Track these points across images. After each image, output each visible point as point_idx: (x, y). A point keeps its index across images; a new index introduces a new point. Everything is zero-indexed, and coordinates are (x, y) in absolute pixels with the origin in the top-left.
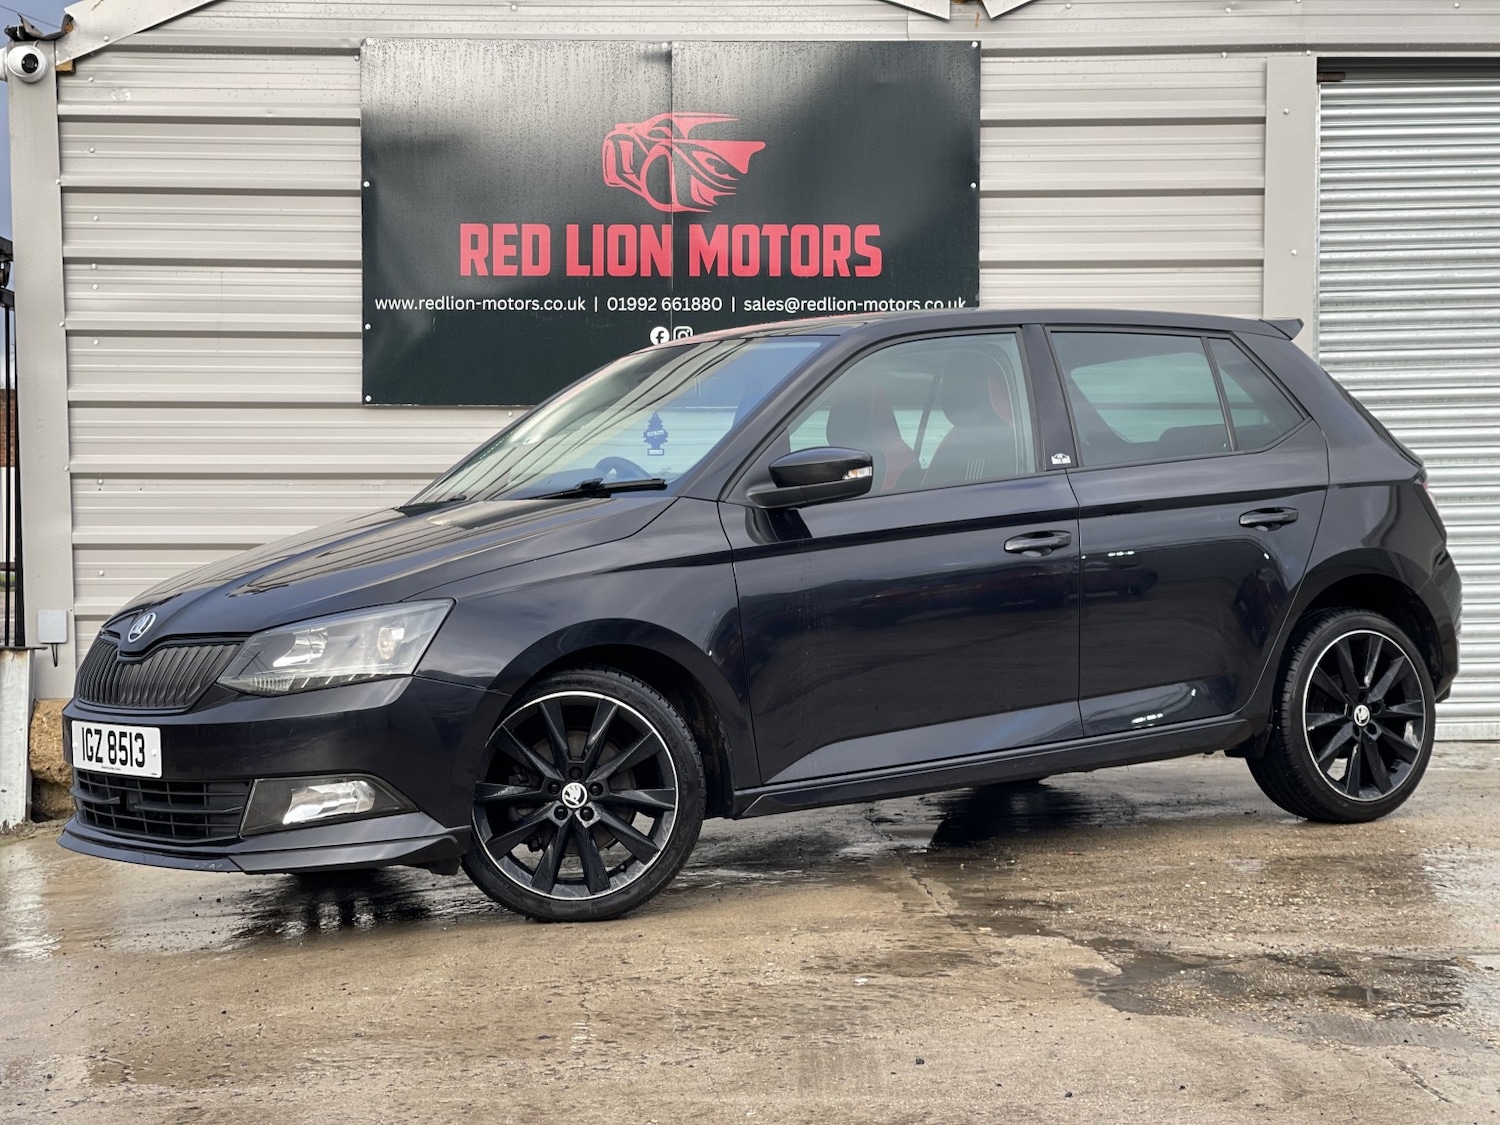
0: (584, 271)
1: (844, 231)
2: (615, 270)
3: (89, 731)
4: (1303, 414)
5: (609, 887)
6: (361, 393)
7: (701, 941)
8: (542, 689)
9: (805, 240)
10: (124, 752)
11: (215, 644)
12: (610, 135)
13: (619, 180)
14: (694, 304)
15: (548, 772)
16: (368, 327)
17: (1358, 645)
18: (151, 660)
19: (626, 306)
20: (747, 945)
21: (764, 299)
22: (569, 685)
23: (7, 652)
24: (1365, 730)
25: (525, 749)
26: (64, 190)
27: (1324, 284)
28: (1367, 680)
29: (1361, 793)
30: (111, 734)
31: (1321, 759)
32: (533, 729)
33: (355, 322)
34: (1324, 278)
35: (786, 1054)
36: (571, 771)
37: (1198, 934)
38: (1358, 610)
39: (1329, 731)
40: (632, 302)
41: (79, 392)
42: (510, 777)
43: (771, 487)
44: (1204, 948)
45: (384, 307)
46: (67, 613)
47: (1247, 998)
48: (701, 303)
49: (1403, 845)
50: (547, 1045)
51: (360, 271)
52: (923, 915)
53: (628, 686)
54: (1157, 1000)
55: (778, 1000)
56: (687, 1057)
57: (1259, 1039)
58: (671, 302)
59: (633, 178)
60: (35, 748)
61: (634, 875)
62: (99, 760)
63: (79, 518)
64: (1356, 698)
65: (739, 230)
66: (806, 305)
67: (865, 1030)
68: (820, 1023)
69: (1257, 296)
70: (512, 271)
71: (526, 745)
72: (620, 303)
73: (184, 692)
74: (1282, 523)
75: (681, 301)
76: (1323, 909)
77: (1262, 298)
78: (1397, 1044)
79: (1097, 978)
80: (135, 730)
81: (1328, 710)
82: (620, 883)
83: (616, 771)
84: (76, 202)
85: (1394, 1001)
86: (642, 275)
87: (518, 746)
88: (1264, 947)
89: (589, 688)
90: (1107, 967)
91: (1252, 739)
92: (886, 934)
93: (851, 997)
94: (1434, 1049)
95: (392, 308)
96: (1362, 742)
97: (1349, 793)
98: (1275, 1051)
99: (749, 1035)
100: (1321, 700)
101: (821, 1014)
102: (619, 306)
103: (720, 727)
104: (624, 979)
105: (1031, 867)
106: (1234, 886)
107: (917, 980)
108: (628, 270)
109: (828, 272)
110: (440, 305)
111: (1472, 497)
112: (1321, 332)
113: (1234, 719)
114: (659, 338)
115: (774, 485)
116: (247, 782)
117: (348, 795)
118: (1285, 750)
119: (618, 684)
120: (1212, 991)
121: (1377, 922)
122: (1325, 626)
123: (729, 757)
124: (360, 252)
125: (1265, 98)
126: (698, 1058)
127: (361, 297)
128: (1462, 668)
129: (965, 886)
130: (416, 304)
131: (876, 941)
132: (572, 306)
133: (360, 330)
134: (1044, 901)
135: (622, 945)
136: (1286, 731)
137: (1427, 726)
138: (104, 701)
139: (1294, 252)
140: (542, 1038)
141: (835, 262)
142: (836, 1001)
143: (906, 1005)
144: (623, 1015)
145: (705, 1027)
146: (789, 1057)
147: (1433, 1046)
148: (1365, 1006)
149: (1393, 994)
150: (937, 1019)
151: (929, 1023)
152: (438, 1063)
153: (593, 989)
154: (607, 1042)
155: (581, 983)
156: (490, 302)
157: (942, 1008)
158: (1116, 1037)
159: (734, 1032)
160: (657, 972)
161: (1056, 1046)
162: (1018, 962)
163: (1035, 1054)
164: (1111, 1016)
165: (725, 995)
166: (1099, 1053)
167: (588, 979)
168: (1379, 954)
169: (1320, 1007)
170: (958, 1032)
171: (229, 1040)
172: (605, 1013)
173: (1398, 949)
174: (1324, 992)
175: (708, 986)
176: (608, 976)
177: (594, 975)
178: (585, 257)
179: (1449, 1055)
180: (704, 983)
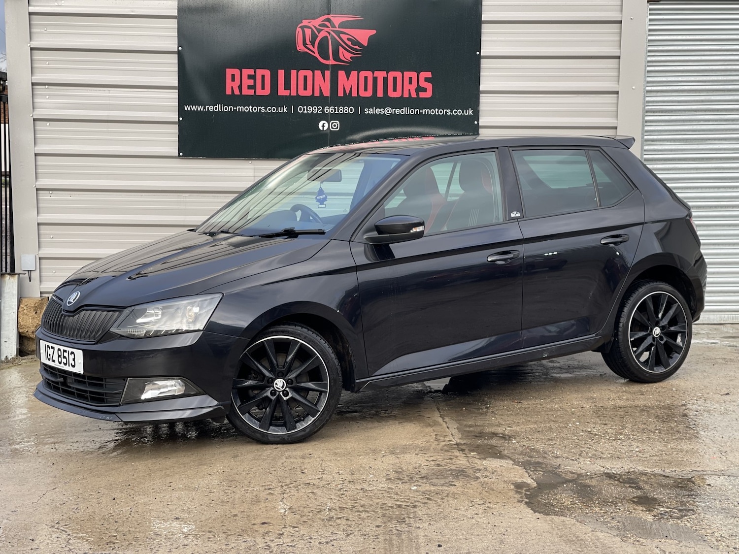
0: (287, 93)
1: (414, 75)
2: (302, 93)
3: (48, 346)
4: (633, 186)
5: (296, 428)
6: (177, 151)
7: (339, 459)
8: (265, 335)
9: (395, 79)
10: (65, 359)
11: (109, 311)
12: (300, 26)
13: (305, 48)
14: (341, 110)
15: (267, 374)
16: (181, 119)
17: (656, 299)
18: (78, 315)
19: (307, 110)
20: (360, 462)
21: (374, 108)
22: (278, 333)
23: (7, 275)
24: (658, 339)
25: (256, 363)
26: (32, 49)
27: (648, 102)
28: (660, 315)
29: (655, 368)
30: (59, 350)
31: (636, 354)
32: (260, 353)
33: (174, 116)
34: (648, 99)
35: (378, 538)
36: (278, 373)
37: (573, 459)
38: (657, 282)
39: (641, 340)
40: (310, 108)
41: (40, 148)
42: (249, 376)
43: (375, 234)
44: (575, 469)
45: (189, 109)
46: (35, 256)
47: (594, 503)
48: (344, 110)
49: (674, 399)
50: (266, 528)
51: (177, 91)
52: (444, 443)
53: (305, 333)
54: (552, 505)
55: (374, 500)
56: (331, 539)
57: (599, 534)
58: (329, 109)
59: (311, 47)
60: (21, 321)
61: (307, 422)
62: (54, 361)
63: (41, 210)
64: (654, 324)
65: (363, 74)
66: (395, 111)
67: (415, 521)
68: (394, 516)
69: (615, 109)
70: (251, 92)
71: (257, 361)
72: (304, 109)
73: (94, 333)
74: (621, 242)
75: (334, 108)
76: (633, 443)
77: (618, 110)
78: (662, 538)
79: (525, 489)
80: (71, 350)
81: (640, 331)
82: (301, 426)
83: (300, 373)
84: (38, 55)
85: (663, 507)
86: (315, 95)
87: (252, 360)
88: (604, 469)
89: (287, 334)
90: (529, 481)
91: (604, 345)
92: (426, 456)
93: (409, 499)
94: (680, 542)
95: (193, 110)
96: (656, 345)
97: (649, 369)
98: (605, 542)
99: (361, 524)
100: (638, 325)
101: (395, 510)
102: (304, 110)
103: (349, 351)
104: (303, 484)
105: (496, 410)
106: (592, 426)
107: (440, 488)
108: (308, 93)
109: (406, 95)
110: (216, 109)
111: (716, 207)
112: (646, 126)
113: (594, 337)
114: (323, 126)
115: (376, 233)
116: (125, 379)
117: (172, 386)
118: (619, 350)
119: (302, 332)
120: (578, 498)
121: (658, 452)
122: (640, 290)
123: (354, 364)
124: (177, 81)
125: (622, 11)
126: (336, 539)
127: (177, 104)
128: (706, 308)
129: (465, 423)
130: (205, 108)
131: (422, 461)
132: (281, 110)
133: (177, 120)
134: (502, 434)
135: (301, 460)
136: (620, 341)
137: (688, 336)
138: (55, 333)
139: (634, 87)
140: (264, 523)
141: (409, 90)
142: (402, 502)
143: (435, 505)
144: (301, 509)
145: (340, 518)
146: (379, 540)
147: (679, 539)
148: (649, 510)
149: (663, 502)
150: (448, 515)
151: (445, 517)
152: (215, 539)
153: (288, 491)
154: (294, 527)
155: (282, 486)
156: (240, 108)
157: (451, 507)
158: (532, 530)
159: (354, 522)
160: (318, 480)
161: (504, 536)
162: (488, 476)
163: (494, 541)
164: (530, 516)
165: (350, 496)
166: (523, 542)
167: (285, 484)
168: (658, 474)
169: (628, 511)
170: (458, 525)
171: (117, 517)
172: (293, 507)
173: (667, 470)
174: (631, 500)
175: (342, 490)
176: (295, 482)
177: (288, 481)
178: (287, 86)
179: (686, 546)
180: (340, 488)
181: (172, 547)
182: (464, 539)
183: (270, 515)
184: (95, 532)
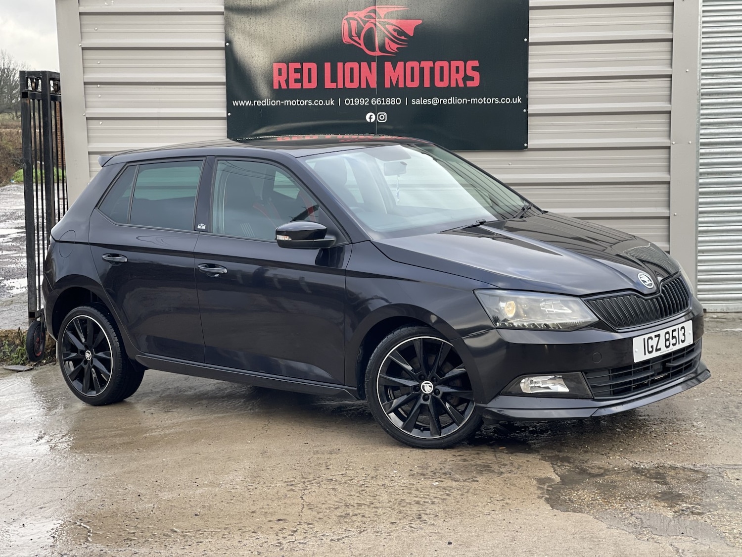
0: (333, 86)
1: (461, 64)
2: (349, 85)
9: (442, 69)
12: (345, 18)
13: (351, 41)
14: (387, 101)
16: (229, 114)
19: (354, 103)
21: (421, 98)
26: (83, 49)
27: (703, 85)
33: (223, 112)
34: (703, 82)
40: (357, 101)
41: (93, 147)
45: (237, 105)
47: (616, 499)
48: (391, 101)
50: (281, 525)
51: (225, 87)
54: (572, 501)
55: (394, 496)
56: (343, 536)
57: (614, 531)
58: (376, 100)
59: (357, 39)
65: (409, 64)
66: (442, 101)
67: (430, 517)
68: (411, 513)
69: (668, 93)
70: (298, 86)
72: (351, 101)
75: (381, 100)
77: (671, 94)
78: (678, 535)
79: (547, 484)
84: (89, 55)
86: (362, 87)
88: (633, 463)
90: (554, 477)
94: (696, 539)
95: (241, 105)
98: (619, 539)
99: (375, 521)
101: (412, 506)
102: (351, 103)
104: (325, 480)
107: (462, 484)
108: (355, 85)
109: (453, 85)
110: (264, 103)
112: (701, 109)
114: (370, 118)
120: (599, 494)
124: (225, 77)
126: (348, 537)
127: (226, 99)
130: (252, 103)
132: (328, 103)
133: (226, 116)
135: (328, 456)
139: (688, 70)
140: (279, 520)
141: (457, 79)
142: (421, 498)
143: (453, 501)
144: (320, 505)
145: (356, 515)
146: (390, 537)
147: (696, 537)
148: (671, 506)
149: (687, 497)
150: (465, 512)
151: (461, 514)
152: (229, 536)
153: (309, 487)
154: (309, 524)
155: (304, 482)
156: (288, 102)
157: (469, 504)
158: (546, 528)
159: (369, 519)
160: (341, 476)
161: (516, 533)
162: (513, 471)
163: (505, 538)
164: (547, 512)
165: (370, 493)
166: (535, 539)
167: (308, 480)
168: (688, 468)
169: (649, 507)
170: (473, 521)
171: (138, 514)
172: (312, 504)
173: (698, 465)
174: (654, 496)
175: (363, 486)
176: (318, 477)
177: (311, 477)
178: (334, 79)
179: (702, 544)
180: (362, 484)
181: (186, 544)
182: (476, 536)
183: (287, 511)
184: (115, 529)
